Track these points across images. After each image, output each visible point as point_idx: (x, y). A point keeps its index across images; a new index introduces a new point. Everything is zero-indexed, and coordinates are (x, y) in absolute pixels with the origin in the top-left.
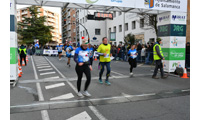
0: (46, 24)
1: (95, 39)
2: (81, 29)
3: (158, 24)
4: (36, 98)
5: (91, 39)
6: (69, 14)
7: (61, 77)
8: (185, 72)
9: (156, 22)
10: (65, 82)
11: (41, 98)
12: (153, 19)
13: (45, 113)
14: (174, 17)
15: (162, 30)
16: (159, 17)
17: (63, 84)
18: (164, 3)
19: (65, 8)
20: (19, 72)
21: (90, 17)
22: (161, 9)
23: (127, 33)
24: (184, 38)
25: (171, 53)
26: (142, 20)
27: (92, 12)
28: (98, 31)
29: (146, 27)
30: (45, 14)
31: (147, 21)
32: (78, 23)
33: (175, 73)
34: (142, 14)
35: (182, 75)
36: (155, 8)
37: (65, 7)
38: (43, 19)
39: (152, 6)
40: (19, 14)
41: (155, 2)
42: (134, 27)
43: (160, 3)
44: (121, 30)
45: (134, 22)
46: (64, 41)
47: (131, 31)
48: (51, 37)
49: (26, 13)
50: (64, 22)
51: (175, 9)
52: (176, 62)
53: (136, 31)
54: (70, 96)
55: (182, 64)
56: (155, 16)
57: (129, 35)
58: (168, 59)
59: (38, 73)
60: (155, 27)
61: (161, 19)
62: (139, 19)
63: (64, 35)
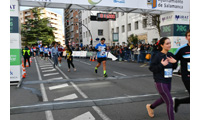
0: (48, 25)
1: (97, 39)
2: (84, 30)
3: (161, 25)
4: (41, 99)
5: (94, 40)
6: (72, 15)
7: (64, 78)
9: (159, 22)
11: (45, 99)
12: (156, 19)
13: (49, 113)
14: (177, 17)
16: (162, 17)
17: (66, 85)
18: (167, 3)
19: (68, 9)
20: (23, 73)
21: (93, 18)
22: (163, 9)
23: (130, 33)
26: (145, 20)
27: (94, 13)
28: (100, 32)
29: (148, 27)
30: (48, 15)
31: (150, 21)
32: (80, 24)
34: (145, 14)
36: (158, 8)
38: (46, 20)
39: (154, 6)
40: (22, 16)
41: (158, 2)
42: (137, 28)
43: (163, 3)
44: (123, 31)
45: (137, 22)
46: (67, 43)
47: (134, 32)
48: (54, 38)
49: (29, 14)
50: (67, 24)
51: (178, 9)
53: (139, 32)
56: (158, 16)
57: (132, 36)
59: (42, 74)
60: (158, 27)
61: (163, 19)
62: (141, 18)
63: (67, 36)
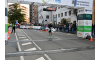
0: (22, 13)
1: (46, 20)
2: (39, 15)
4: (18, 50)
5: (44, 20)
6: (33, 8)
7: (29, 39)
8: (92, 38)
9: (77, 13)
11: (20, 50)
12: (75, 11)
13: (22, 57)
14: (86, 10)
15: (80, 17)
17: (31, 43)
18: (82, 3)
20: (8, 36)
22: (79, 6)
23: (62, 18)
24: (91, 21)
25: (85, 28)
26: (70, 12)
27: (45, 7)
28: (48, 17)
29: (72, 15)
30: (21, 8)
31: (72, 12)
32: (38, 13)
34: (70, 9)
35: (90, 39)
36: (77, 6)
37: (32, 4)
38: (20, 10)
40: (8, 8)
41: (77, 3)
42: (66, 15)
43: (80, 3)
44: (59, 17)
45: (66, 13)
46: (31, 22)
47: (64, 17)
48: (24, 19)
49: (11, 7)
50: (31, 12)
51: (87, 6)
52: (87, 33)
53: (67, 17)
54: (34, 49)
55: (90, 33)
56: (77, 9)
57: (63, 19)
58: (83, 31)
60: (77, 15)
62: (68, 11)
63: (31, 18)
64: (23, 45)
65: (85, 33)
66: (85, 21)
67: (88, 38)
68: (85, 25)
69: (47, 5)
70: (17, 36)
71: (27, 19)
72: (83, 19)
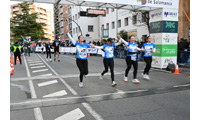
0: (38, 21)
1: (88, 35)
2: (74, 26)
3: (150, 21)
7: (54, 74)
8: (177, 68)
9: (149, 19)
10: (57, 79)
12: (146, 15)
14: (166, 14)
15: (155, 26)
16: (151, 13)
17: (56, 81)
19: (57, 5)
21: (83, 14)
22: (153, 5)
23: (120, 30)
24: (176, 35)
25: (164, 49)
26: (135, 17)
27: (84, 9)
28: (91, 28)
29: (138, 23)
30: (37, 11)
31: (140, 17)
32: (70, 20)
33: (168, 69)
34: (134, 11)
35: (174, 71)
36: (147, 4)
37: (58, 3)
38: (35, 16)
42: (127, 24)
44: (113, 27)
45: (127, 19)
47: (124, 28)
48: (44, 34)
49: (17, 9)
50: (56, 20)
51: (167, 6)
52: (168, 58)
53: (129, 28)
54: (63, 93)
55: (174, 60)
56: (148, 12)
57: (122, 32)
58: (160, 55)
59: (31, 70)
60: (148, 24)
61: (153, 16)
62: (131, 15)
63: (57, 32)
64: (40, 85)
65: (163, 59)
66: (164, 35)
67: (170, 68)
68: (164, 43)
69: (86, 5)
70: (29, 67)
71: (50, 33)
72: (160, 32)
